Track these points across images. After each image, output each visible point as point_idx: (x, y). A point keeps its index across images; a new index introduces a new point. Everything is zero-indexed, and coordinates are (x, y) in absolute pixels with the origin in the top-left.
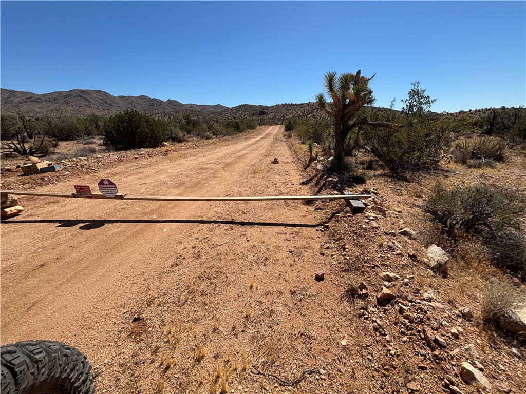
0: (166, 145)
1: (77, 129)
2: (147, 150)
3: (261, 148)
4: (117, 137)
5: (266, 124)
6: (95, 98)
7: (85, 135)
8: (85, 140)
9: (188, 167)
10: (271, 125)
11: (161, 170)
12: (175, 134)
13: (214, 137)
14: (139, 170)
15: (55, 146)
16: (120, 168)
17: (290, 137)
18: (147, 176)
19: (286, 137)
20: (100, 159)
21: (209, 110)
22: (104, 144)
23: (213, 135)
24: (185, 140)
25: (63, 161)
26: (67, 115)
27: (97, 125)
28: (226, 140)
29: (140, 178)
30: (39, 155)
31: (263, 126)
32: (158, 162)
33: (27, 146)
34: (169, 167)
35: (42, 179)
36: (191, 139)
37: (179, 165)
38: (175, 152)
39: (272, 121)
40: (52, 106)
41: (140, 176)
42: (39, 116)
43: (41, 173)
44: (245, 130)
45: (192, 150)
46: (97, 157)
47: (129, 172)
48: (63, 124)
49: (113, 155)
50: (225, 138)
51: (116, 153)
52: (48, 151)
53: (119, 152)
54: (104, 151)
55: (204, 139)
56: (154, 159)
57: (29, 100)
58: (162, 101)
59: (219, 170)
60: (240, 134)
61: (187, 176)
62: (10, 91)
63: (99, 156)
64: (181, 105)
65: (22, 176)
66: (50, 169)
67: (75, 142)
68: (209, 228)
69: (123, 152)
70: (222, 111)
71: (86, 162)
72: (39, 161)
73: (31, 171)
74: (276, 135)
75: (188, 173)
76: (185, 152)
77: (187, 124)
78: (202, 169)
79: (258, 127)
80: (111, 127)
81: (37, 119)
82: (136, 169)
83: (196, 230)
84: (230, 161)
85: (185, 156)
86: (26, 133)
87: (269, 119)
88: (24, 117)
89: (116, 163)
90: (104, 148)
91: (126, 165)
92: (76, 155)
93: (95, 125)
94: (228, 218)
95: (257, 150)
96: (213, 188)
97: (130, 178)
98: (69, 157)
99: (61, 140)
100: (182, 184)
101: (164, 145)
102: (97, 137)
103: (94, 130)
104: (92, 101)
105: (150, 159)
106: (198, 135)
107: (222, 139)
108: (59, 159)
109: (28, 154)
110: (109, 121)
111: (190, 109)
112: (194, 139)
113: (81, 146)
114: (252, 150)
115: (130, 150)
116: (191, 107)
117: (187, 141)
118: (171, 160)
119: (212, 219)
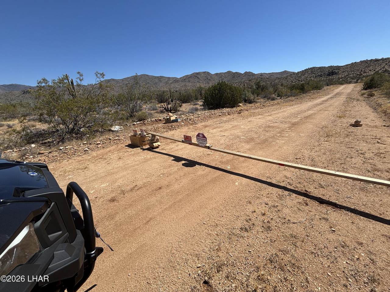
0: (240, 106)
1: (191, 96)
2: (227, 109)
3: (331, 109)
4: (211, 101)
5: (335, 84)
6: (203, 76)
7: (195, 99)
8: (194, 102)
9: (257, 125)
10: (342, 84)
11: (236, 126)
12: (248, 97)
13: (279, 98)
14: (221, 125)
15: (181, 106)
16: (210, 122)
17: (371, 95)
18: (226, 130)
19: (366, 96)
20: (200, 115)
21: (275, 76)
22: (203, 105)
23: (278, 96)
24: (255, 102)
25: (182, 116)
26: (188, 88)
27: (201, 93)
28: (290, 100)
29: (221, 131)
30: (173, 112)
31: (332, 86)
32: (234, 119)
33: (169, 106)
34: (242, 123)
35: (172, 126)
36: (259, 100)
37: (250, 122)
38: (246, 111)
39: (343, 80)
40: (183, 84)
41: (221, 129)
42: (177, 89)
43: (172, 123)
44: (310, 90)
45: (259, 110)
46: (198, 114)
47: (215, 126)
48: (186, 94)
49: (207, 113)
50: (289, 98)
51: (208, 111)
52: (177, 109)
53: (210, 111)
54: (202, 109)
55: (270, 100)
56: (231, 117)
57: (174, 81)
58: (240, 74)
59: (286, 129)
60: (304, 95)
61: (256, 133)
62: (168, 77)
63: (199, 113)
64: (253, 75)
65: (164, 123)
66: (176, 121)
67: (190, 104)
68: (279, 195)
69: (212, 110)
70: (287, 76)
71: (192, 117)
72: (172, 115)
73: (168, 121)
74: (349, 94)
75: (256, 130)
76: (254, 111)
77: (257, 89)
78: (269, 127)
79: (325, 88)
80: (208, 94)
81: (176, 91)
82: (219, 123)
83: (264, 193)
84: (296, 121)
85: (254, 115)
86: (170, 99)
87: (339, 79)
88: (171, 91)
89: (208, 118)
90: (202, 107)
91: (213, 120)
92: (189, 113)
93: (200, 93)
94: (300, 188)
95: (325, 110)
96: (280, 147)
97: (215, 130)
98: (185, 113)
99: (183, 103)
100: (252, 139)
101: (239, 106)
102: (200, 101)
103: (199, 97)
104: (201, 78)
105: (229, 116)
106: (265, 97)
107: (286, 100)
108: (181, 115)
109: (169, 111)
110: (208, 90)
111: (260, 77)
112: (262, 100)
113: (192, 106)
114: (321, 110)
115: (217, 109)
116: (261, 76)
117: (256, 102)
118: (243, 117)
119: (282, 184)
